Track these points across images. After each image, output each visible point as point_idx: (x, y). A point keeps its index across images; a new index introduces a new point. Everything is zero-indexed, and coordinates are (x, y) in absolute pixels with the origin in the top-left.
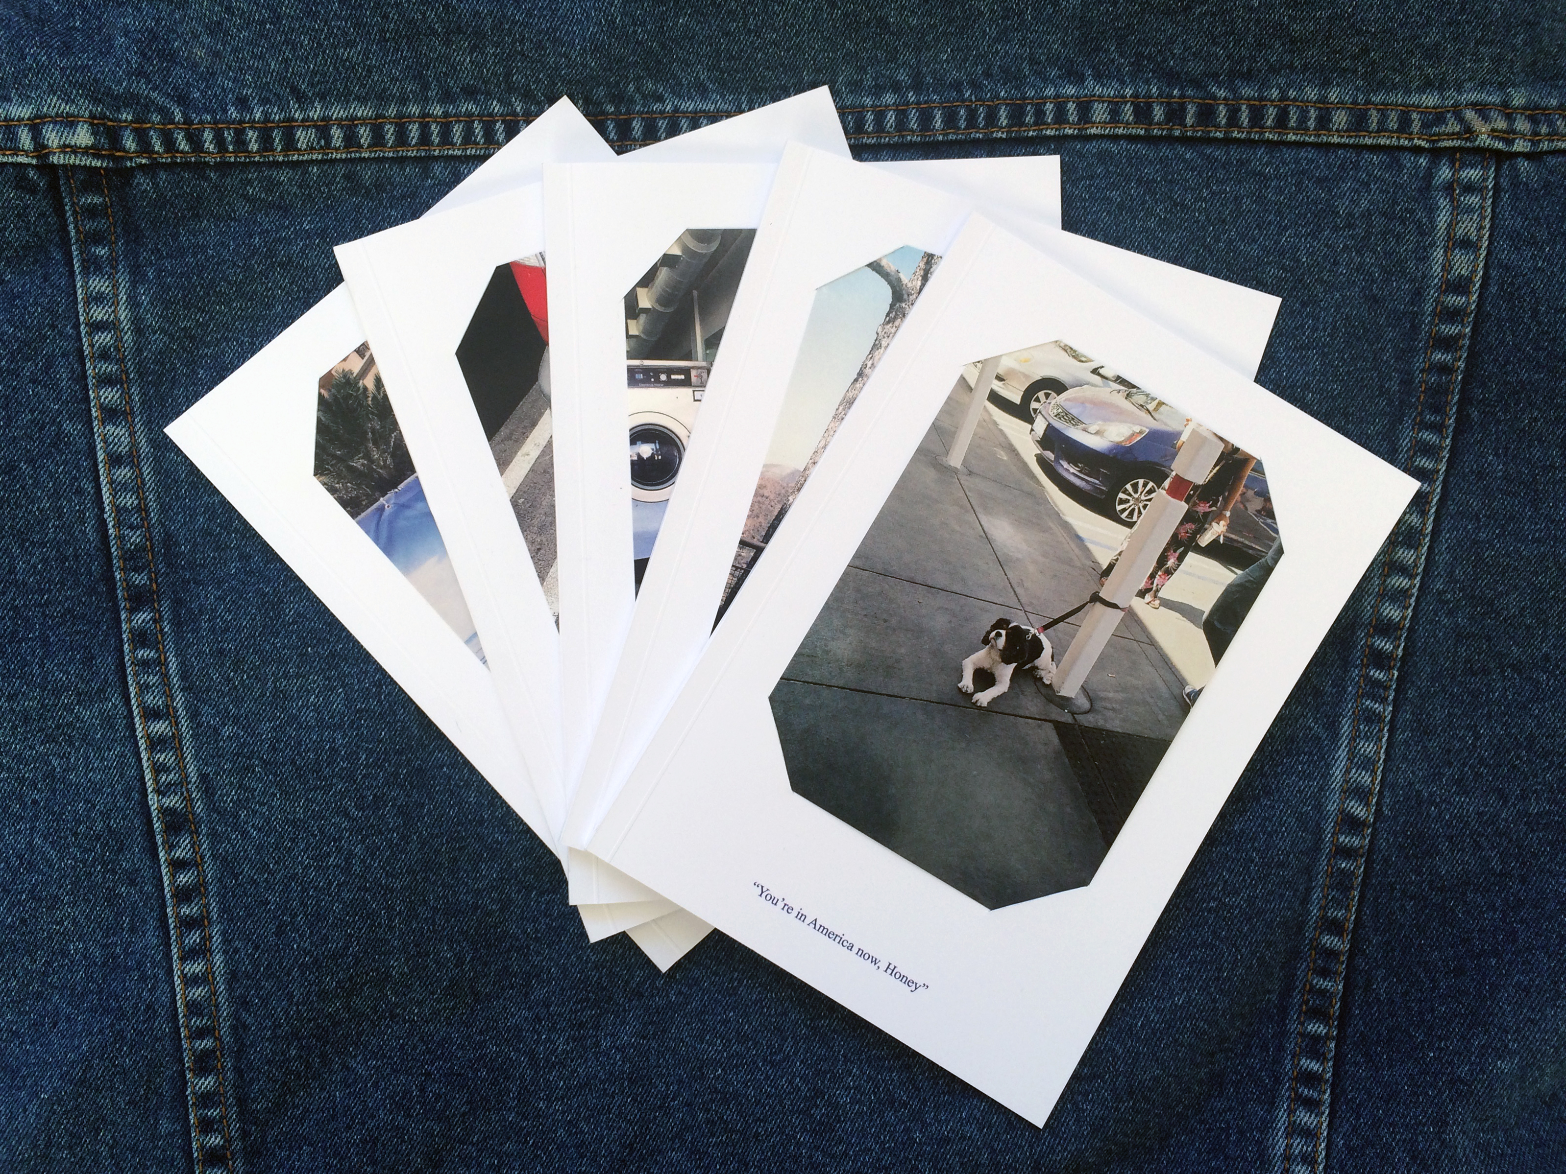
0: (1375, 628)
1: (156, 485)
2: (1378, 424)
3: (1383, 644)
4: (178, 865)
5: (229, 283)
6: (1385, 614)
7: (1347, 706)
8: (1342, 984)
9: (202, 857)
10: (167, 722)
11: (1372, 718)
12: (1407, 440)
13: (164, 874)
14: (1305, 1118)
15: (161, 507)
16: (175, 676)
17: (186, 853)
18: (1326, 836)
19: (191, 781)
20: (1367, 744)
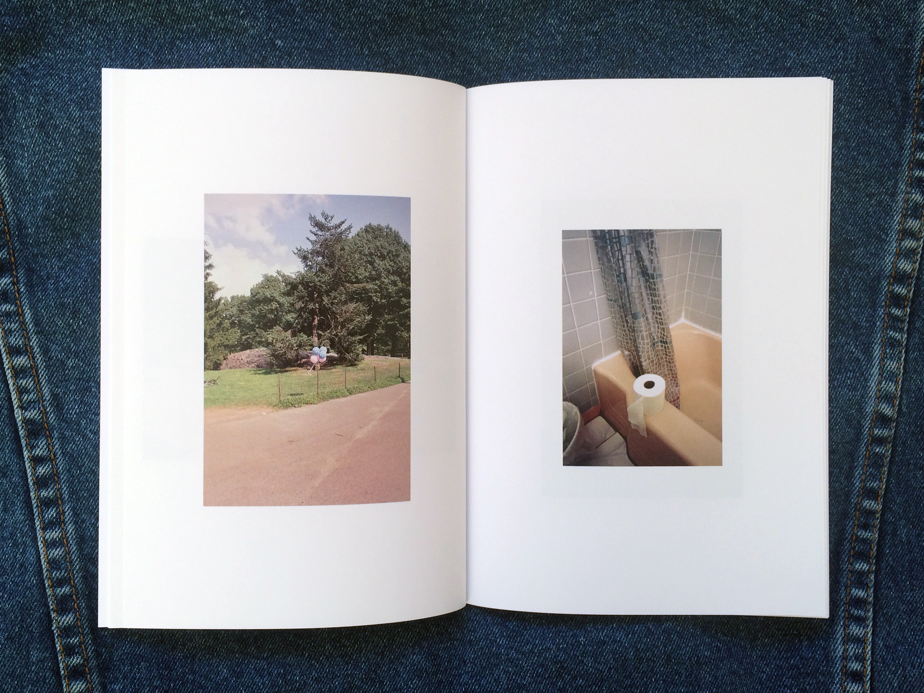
0: (894, 278)
1: (9, 184)
2: (889, 129)
3: (900, 289)
4: (37, 461)
5: (54, 36)
6: (901, 268)
7: (877, 336)
8: (877, 534)
9: (55, 454)
10: (26, 357)
11: (893, 343)
12: (910, 140)
13: (27, 467)
14: (856, 630)
15: (13, 200)
16: (30, 323)
17: (43, 452)
18: (865, 430)
19: (45, 399)
20: (892, 363)
